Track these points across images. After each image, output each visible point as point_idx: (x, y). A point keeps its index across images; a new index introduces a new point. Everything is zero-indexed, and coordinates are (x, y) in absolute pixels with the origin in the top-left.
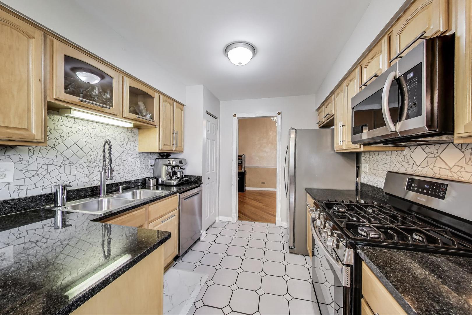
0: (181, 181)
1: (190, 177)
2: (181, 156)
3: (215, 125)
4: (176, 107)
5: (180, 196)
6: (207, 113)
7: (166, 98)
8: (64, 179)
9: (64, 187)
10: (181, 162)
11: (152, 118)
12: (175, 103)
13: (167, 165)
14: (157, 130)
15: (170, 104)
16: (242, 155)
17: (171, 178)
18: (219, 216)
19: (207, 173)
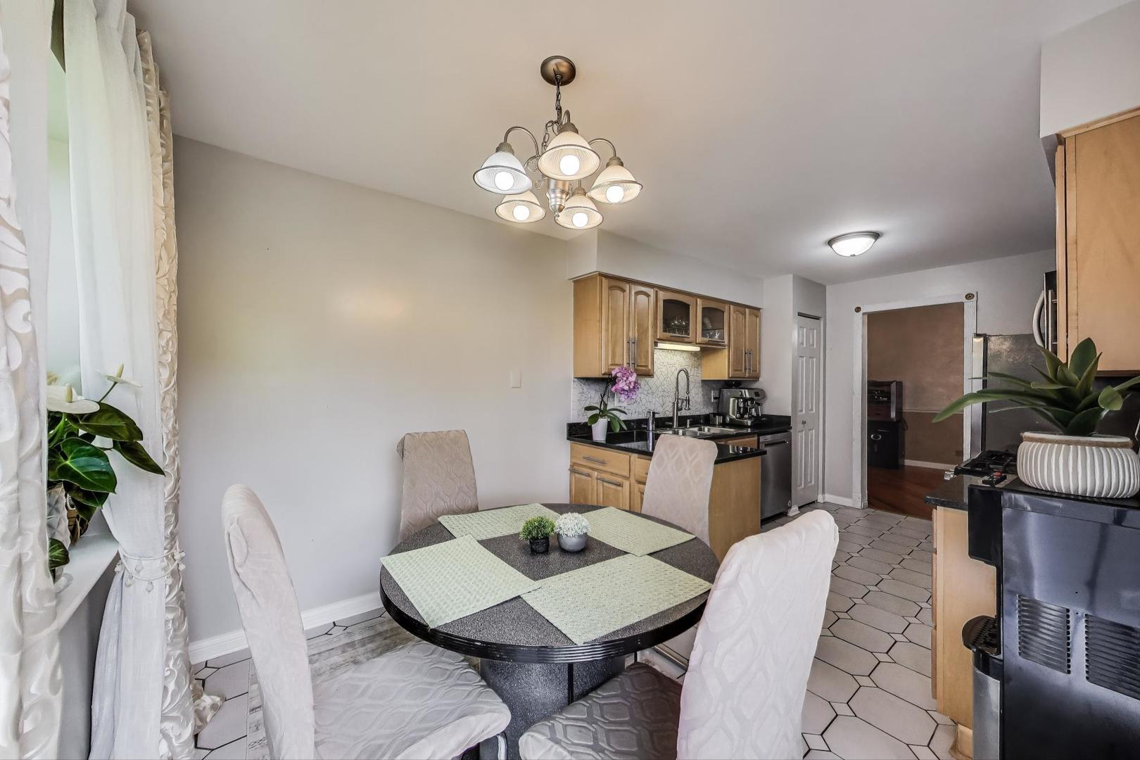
0: (757, 422)
1: (770, 417)
2: (756, 385)
3: (815, 331)
4: (750, 314)
5: (759, 440)
6: (800, 314)
7: (737, 308)
8: (652, 408)
9: (654, 413)
10: (757, 394)
11: (722, 337)
12: (747, 310)
13: (738, 398)
14: (726, 352)
15: (741, 313)
16: (892, 382)
17: (742, 417)
18: (823, 492)
19: (800, 413)
